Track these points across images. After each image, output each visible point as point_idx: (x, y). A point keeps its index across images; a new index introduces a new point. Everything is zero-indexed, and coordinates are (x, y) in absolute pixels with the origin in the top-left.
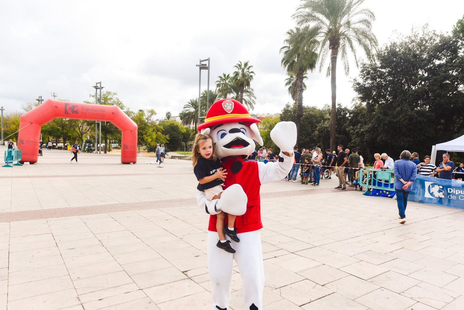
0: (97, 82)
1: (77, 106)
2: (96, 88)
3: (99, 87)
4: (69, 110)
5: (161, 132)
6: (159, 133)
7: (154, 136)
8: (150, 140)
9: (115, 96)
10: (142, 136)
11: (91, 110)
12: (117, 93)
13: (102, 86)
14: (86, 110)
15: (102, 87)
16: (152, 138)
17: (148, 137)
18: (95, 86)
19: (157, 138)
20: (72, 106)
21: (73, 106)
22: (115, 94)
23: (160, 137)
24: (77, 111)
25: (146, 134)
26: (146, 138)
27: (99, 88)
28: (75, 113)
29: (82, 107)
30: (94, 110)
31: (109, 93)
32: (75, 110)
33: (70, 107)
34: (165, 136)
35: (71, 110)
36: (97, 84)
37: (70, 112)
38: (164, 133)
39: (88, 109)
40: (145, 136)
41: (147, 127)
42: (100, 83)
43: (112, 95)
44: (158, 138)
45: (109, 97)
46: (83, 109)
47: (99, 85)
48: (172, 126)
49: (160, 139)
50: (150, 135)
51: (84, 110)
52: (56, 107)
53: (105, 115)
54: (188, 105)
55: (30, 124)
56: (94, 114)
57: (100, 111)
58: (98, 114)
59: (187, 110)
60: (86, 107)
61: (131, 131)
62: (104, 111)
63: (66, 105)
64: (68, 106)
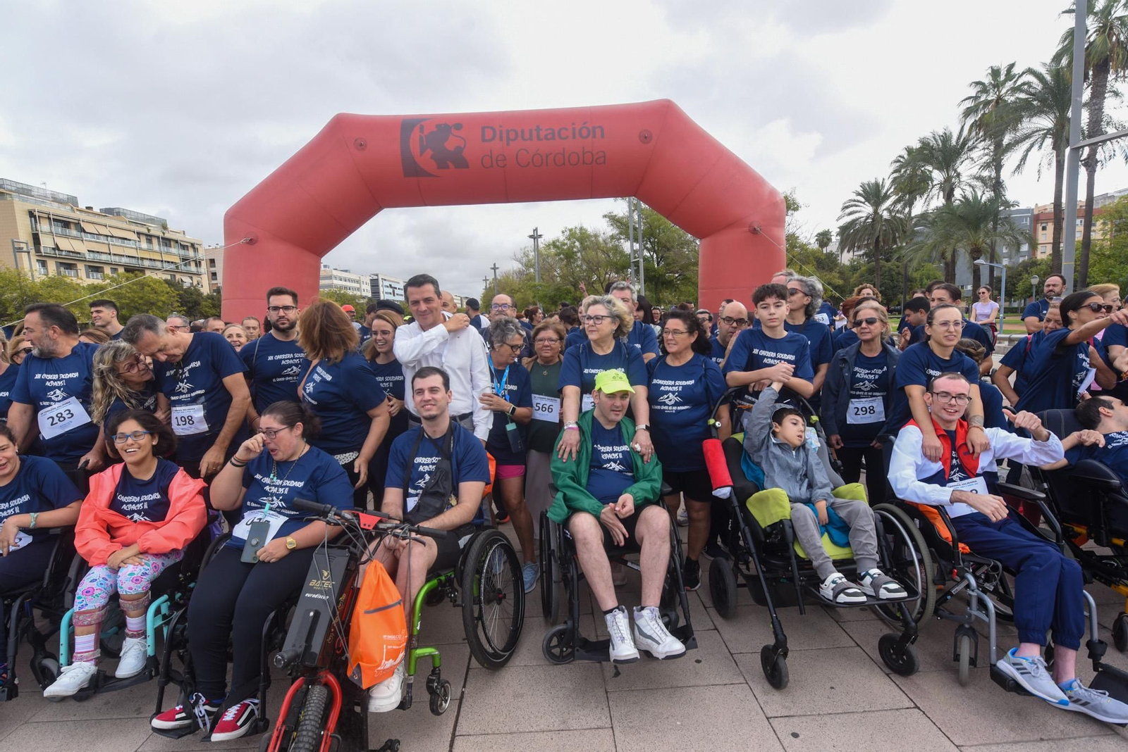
1: (458, 126)
4: (422, 150)
11: (527, 135)
14: (501, 139)
20: (434, 129)
21: (437, 126)
24: (459, 150)
28: (450, 164)
29: (483, 128)
30: (542, 134)
32: (451, 144)
33: (426, 132)
35: (429, 152)
37: (425, 160)
39: (512, 135)
46: (489, 133)
51: (492, 139)
52: (361, 145)
53: (605, 157)
54: (854, 201)
55: (248, 243)
56: (547, 156)
57: (574, 137)
58: (564, 155)
59: (850, 214)
60: (501, 126)
61: (754, 231)
62: (598, 131)
63: (407, 125)
64: (415, 135)
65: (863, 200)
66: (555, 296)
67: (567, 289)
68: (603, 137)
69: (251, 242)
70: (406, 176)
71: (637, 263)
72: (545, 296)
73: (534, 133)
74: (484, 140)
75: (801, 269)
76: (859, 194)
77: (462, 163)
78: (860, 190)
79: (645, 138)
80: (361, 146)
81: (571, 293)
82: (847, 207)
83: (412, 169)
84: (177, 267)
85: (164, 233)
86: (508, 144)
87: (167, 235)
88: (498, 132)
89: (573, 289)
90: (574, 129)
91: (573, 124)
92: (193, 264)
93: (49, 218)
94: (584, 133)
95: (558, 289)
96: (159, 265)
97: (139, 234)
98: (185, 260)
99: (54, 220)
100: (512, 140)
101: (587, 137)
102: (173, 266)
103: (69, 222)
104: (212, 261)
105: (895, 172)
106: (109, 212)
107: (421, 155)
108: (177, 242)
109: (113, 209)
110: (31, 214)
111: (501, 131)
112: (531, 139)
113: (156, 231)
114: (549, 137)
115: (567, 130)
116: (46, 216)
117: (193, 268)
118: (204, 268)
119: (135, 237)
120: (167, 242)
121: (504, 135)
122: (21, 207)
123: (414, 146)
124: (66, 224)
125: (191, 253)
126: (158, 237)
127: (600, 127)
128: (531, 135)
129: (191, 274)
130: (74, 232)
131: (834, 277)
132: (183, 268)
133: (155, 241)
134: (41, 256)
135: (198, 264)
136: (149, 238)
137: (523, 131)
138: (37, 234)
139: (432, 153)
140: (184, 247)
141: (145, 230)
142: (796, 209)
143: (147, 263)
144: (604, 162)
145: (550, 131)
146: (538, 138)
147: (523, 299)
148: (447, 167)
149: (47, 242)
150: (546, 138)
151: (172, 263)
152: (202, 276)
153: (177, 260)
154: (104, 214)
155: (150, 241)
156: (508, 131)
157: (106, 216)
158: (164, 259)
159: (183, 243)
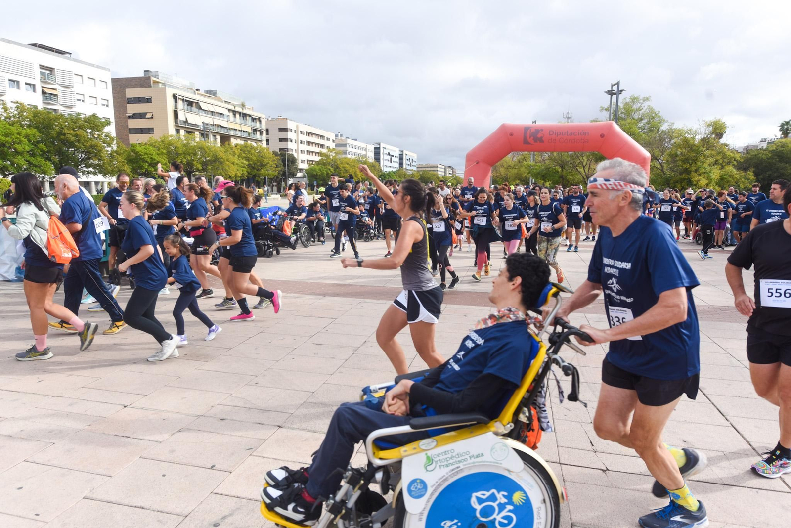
0: (613, 83)
1: (542, 130)
2: (611, 93)
3: (616, 91)
4: (530, 138)
5: (734, 165)
6: (730, 168)
7: (715, 174)
8: (703, 182)
9: (646, 104)
10: (689, 174)
11: (563, 134)
12: (650, 97)
13: (620, 89)
14: (555, 134)
15: (622, 91)
16: (709, 179)
17: (701, 177)
18: (609, 91)
19: (722, 179)
20: (534, 131)
21: (536, 130)
22: (646, 99)
23: (729, 176)
24: (542, 138)
25: (696, 171)
26: (695, 178)
27: (615, 94)
28: (538, 141)
29: (550, 131)
30: (569, 134)
31: (634, 100)
32: (539, 136)
33: (532, 132)
34: (743, 174)
35: (532, 138)
36: (612, 86)
37: (531, 140)
38: (743, 166)
39: (559, 134)
40: (693, 174)
41: (702, 158)
42: (618, 84)
43: (641, 101)
44: (725, 179)
45: (635, 107)
46: (551, 133)
47: (615, 88)
48: (780, 151)
49: (730, 179)
50: (705, 173)
51: (553, 135)
53: (588, 141)
56: (569, 140)
57: (579, 135)
58: (575, 140)
60: (555, 130)
62: (587, 134)
64: (529, 131)
66: (546, 174)
67: (555, 169)
69: (477, 163)
70: (524, 144)
72: (539, 173)
73: (566, 133)
74: (550, 135)
79: (602, 136)
80: (511, 135)
81: (558, 172)
84: (249, 135)
85: (243, 109)
86: (557, 136)
87: (245, 111)
88: (554, 132)
89: (560, 169)
91: (579, 130)
92: (258, 133)
93: (183, 100)
94: (582, 134)
95: (547, 169)
96: (239, 134)
97: (229, 110)
98: (255, 130)
99: (187, 101)
102: (245, 135)
103: (192, 102)
104: (267, 130)
106: (209, 92)
108: (250, 116)
109: (212, 91)
110: (175, 97)
112: (565, 135)
113: (239, 109)
115: (576, 132)
116: (182, 98)
117: (258, 136)
118: (264, 137)
119: (226, 112)
120: (244, 115)
121: (556, 133)
122: (170, 92)
123: (528, 135)
124: (190, 104)
125: (257, 125)
126: (240, 113)
127: (587, 131)
129: (257, 141)
130: (194, 109)
132: (252, 136)
133: (238, 115)
134: (178, 126)
135: (261, 133)
136: (235, 113)
137: (562, 133)
138: (177, 111)
140: (254, 119)
141: (232, 108)
143: (232, 133)
145: (571, 133)
146: (567, 135)
147: (517, 173)
149: (181, 117)
150: (570, 135)
151: (247, 132)
152: (263, 142)
153: (250, 130)
154: (208, 95)
155: (235, 115)
156: (558, 132)
157: (209, 97)
158: (243, 129)
159: (254, 117)
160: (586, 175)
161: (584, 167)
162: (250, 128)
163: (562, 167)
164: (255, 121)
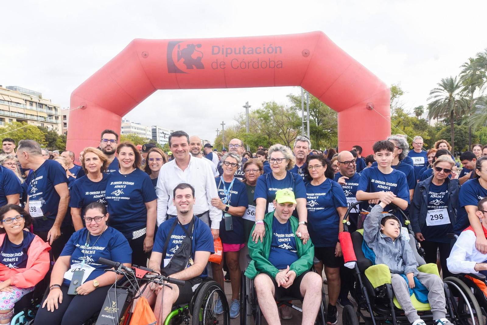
1: (199, 46)
4: (179, 58)
11: (237, 51)
14: (223, 53)
20: (186, 47)
21: (188, 45)
24: (199, 59)
28: (194, 66)
29: (213, 47)
30: (246, 50)
32: (194, 56)
33: (181, 49)
35: (182, 60)
37: (180, 64)
39: (229, 51)
46: (216, 50)
51: (218, 53)
52: (145, 55)
53: (282, 64)
54: (438, 89)
55: (81, 108)
56: (248, 63)
57: (264, 53)
58: (258, 63)
59: (436, 97)
60: (223, 46)
61: (369, 108)
62: (278, 49)
63: (171, 45)
64: (175, 50)
65: (443, 88)
66: (257, 141)
67: (264, 138)
68: (281, 52)
69: (83, 108)
70: (169, 72)
71: (305, 124)
72: (252, 141)
73: (242, 50)
74: (213, 54)
75: (404, 129)
76: (441, 85)
77: (200, 66)
78: (441, 83)
79: (306, 54)
81: (266, 139)
82: (433, 93)
83: (173, 69)
84: (45, 119)
85: (39, 101)
86: (227, 56)
87: (41, 102)
88: (221, 49)
89: (268, 137)
90: (264, 48)
91: (264, 45)
92: (54, 118)
94: (270, 50)
96: (35, 118)
97: (26, 100)
98: (50, 116)
100: (230, 54)
101: (272, 52)
102: (43, 119)
104: (65, 117)
105: (463, 72)
106: (11, 88)
107: (178, 61)
108: (46, 105)
109: (13, 87)
111: (223, 49)
112: (240, 53)
113: (35, 99)
114: (250, 52)
115: (260, 48)
117: (54, 120)
118: (60, 120)
119: (23, 102)
120: (41, 105)
121: (225, 51)
123: (175, 57)
125: (53, 112)
126: (36, 103)
127: (279, 47)
128: (240, 51)
129: (52, 124)
131: (425, 134)
132: (48, 120)
133: (34, 104)
135: (57, 118)
136: (31, 103)
137: (235, 49)
139: (184, 60)
140: (50, 108)
141: (29, 99)
142: (401, 94)
143: (29, 117)
144: (282, 67)
145: (251, 49)
146: (244, 53)
148: (193, 68)
150: (248, 53)
151: (43, 117)
152: (58, 125)
153: (46, 116)
154: (8, 89)
155: (31, 105)
156: (227, 49)
157: (9, 90)
158: (38, 115)
159: (50, 106)
160: (287, 141)
161: (285, 134)
162: (46, 114)
163: (269, 135)
164: (51, 109)
